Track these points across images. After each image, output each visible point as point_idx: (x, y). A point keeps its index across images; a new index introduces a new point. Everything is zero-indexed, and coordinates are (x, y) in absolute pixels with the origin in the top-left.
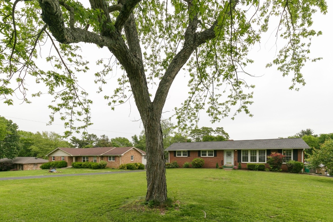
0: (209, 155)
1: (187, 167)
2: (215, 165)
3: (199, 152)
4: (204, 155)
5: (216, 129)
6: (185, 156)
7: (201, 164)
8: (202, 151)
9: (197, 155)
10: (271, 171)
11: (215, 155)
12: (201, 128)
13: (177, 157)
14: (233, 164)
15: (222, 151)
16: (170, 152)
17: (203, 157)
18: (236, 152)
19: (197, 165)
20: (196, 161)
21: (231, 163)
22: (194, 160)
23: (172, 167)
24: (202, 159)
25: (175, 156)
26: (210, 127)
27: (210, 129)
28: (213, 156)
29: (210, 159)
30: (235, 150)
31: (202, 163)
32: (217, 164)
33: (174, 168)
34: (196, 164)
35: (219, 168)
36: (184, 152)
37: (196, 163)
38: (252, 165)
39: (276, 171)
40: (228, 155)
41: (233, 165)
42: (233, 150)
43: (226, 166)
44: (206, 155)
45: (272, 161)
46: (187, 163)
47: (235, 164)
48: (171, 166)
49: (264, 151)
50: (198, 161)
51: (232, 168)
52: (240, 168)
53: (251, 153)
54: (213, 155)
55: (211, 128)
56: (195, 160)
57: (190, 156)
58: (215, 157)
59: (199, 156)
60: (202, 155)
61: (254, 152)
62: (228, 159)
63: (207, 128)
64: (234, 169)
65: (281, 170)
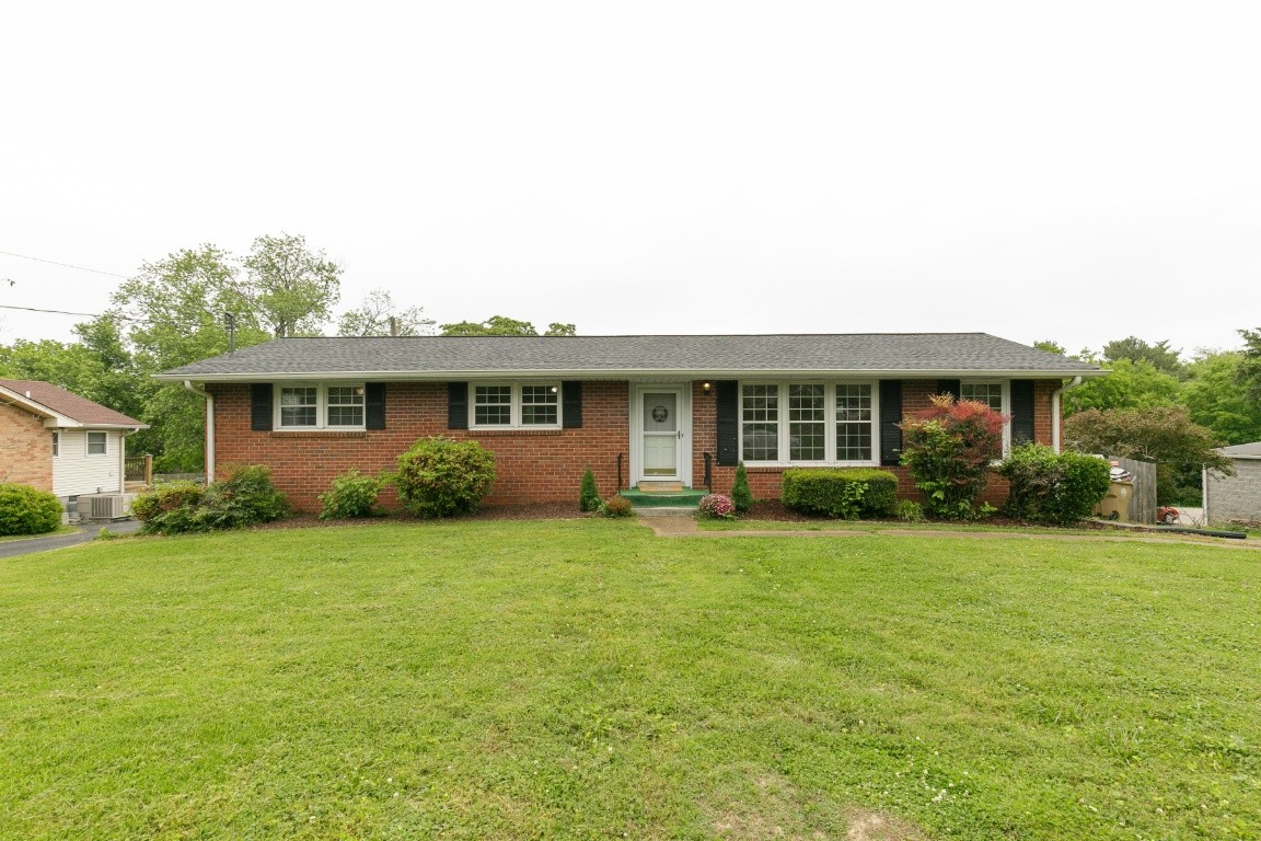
0: (526, 420)
1: (361, 511)
2: (575, 492)
3: (455, 391)
4: (494, 421)
5: (550, 330)
6: (347, 422)
7: (470, 488)
8: (479, 390)
9: (442, 418)
10: (932, 515)
11: (573, 420)
12: (489, 322)
13: (282, 436)
14: (685, 475)
15: (616, 390)
16: (218, 391)
17: (487, 435)
18: (707, 393)
19: (431, 492)
20: (424, 461)
21: (672, 472)
22: (406, 456)
23: (209, 520)
24: (475, 442)
25: (262, 420)
26: (525, 321)
27: (525, 327)
28: (558, 426)
29: (533, 445)
30: (697, 384)
31: (470, 477)
32: (589, 485)
33: (228, 524)
34: (422, 485)
35: (601, 508)
36: (338, 391)
37: (428, 475)
38: (823, 481)
39: (960, 517)
40: (655, 416)
41: (689, 483)
42: (685, 384)
43: (644, 491)
44: (506, 420)
45: (945, 455)
46: (352, 479)
47: (705, 479)
48: (202, 512)
49: (866, 389)
50: (442, 460)
51: (694, 508)
52: (744, 509)
53: (793, 403)
54: (553, 420)
55: (529, 324)
56: (418, 451)
57: (382, 427)
58: (574, 432)
59: (457, 421)
60: (479, 421)
61: (806, 396)
62: (651, 442)
63: (514, 322)
64: (712, 514)
65: (987, 508)
